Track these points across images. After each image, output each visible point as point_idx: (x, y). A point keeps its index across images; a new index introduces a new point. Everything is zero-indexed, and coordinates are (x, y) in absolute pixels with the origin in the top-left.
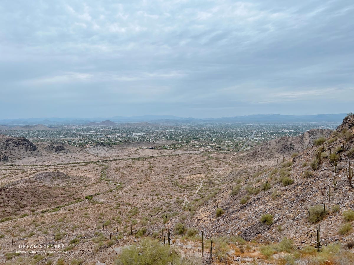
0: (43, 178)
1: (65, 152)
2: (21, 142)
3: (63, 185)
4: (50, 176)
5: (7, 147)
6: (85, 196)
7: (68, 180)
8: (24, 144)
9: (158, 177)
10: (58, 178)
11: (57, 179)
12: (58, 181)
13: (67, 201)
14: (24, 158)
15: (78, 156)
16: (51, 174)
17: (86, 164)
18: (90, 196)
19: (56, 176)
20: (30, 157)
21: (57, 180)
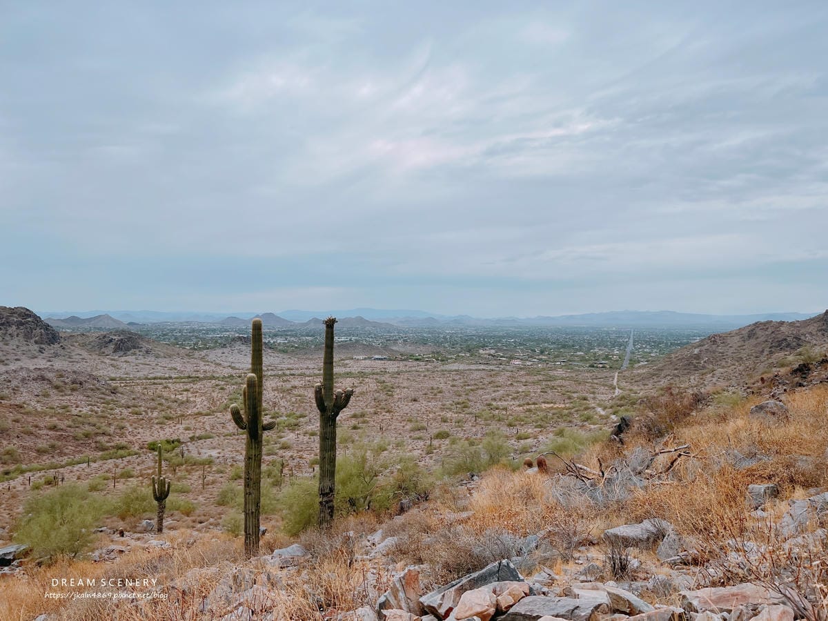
0: (14, 383)
1: (141, 353)
2: (15, 319)
3: (85, 410)
4: (43, 378)
6: (150, 440)
7: (110, 398)
8: (22, 324)
9: (417, 405)
10: (73, 390)
11: (69, 392)
12: (72, 397)
13: (65, 454)
14: (17, 360)
15: (179, 366)
16: (50, 375)
17: (196, 379)
18: (168, 442)
19: (66, 383)
20: (36, 360)
21: (66, 395)
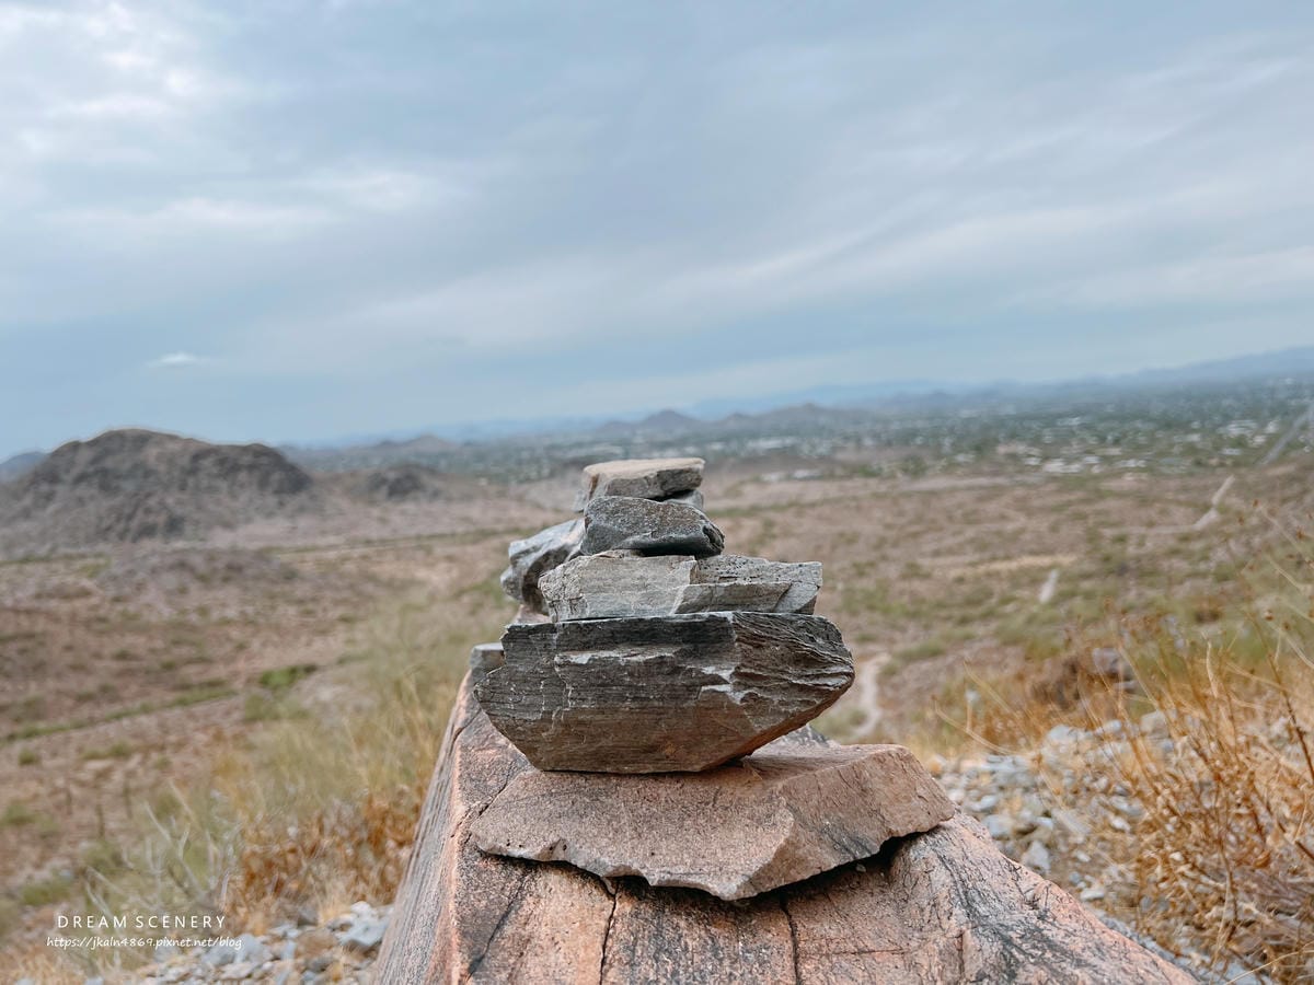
1: (425, 497)
2: (248, 462)
5: (191, 481)
7: (281, 589)
8: (256, 468)
11: (220, 584)
12: (218, 592)
14: (248, 520)
15: (476, 513)
16: (194, 560)
18: (295, 671)
19: (217, 571)
20: (273, 518)
21: (213, 589)
